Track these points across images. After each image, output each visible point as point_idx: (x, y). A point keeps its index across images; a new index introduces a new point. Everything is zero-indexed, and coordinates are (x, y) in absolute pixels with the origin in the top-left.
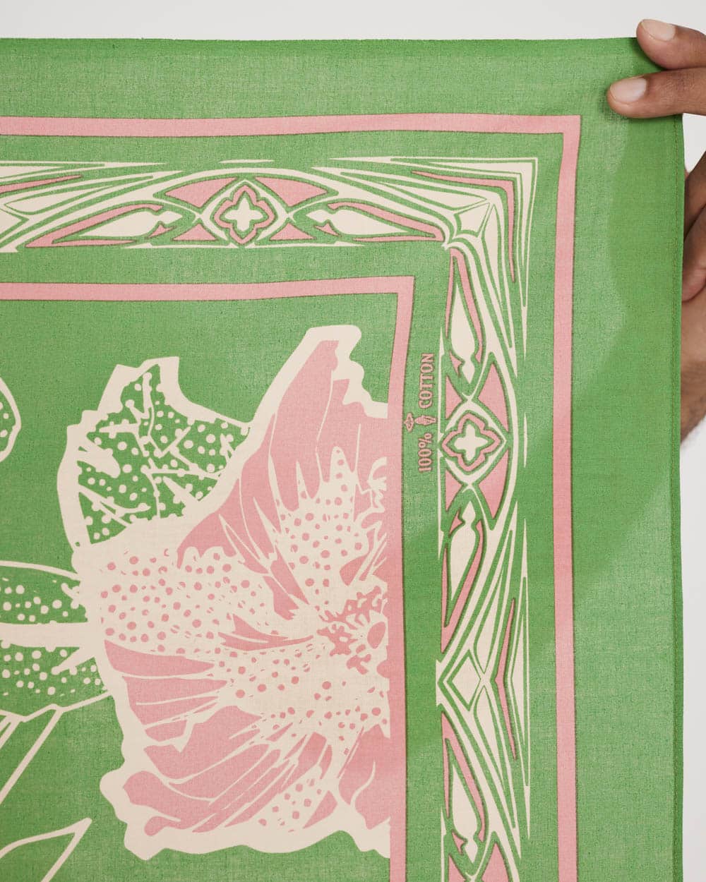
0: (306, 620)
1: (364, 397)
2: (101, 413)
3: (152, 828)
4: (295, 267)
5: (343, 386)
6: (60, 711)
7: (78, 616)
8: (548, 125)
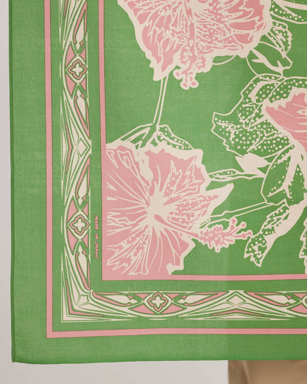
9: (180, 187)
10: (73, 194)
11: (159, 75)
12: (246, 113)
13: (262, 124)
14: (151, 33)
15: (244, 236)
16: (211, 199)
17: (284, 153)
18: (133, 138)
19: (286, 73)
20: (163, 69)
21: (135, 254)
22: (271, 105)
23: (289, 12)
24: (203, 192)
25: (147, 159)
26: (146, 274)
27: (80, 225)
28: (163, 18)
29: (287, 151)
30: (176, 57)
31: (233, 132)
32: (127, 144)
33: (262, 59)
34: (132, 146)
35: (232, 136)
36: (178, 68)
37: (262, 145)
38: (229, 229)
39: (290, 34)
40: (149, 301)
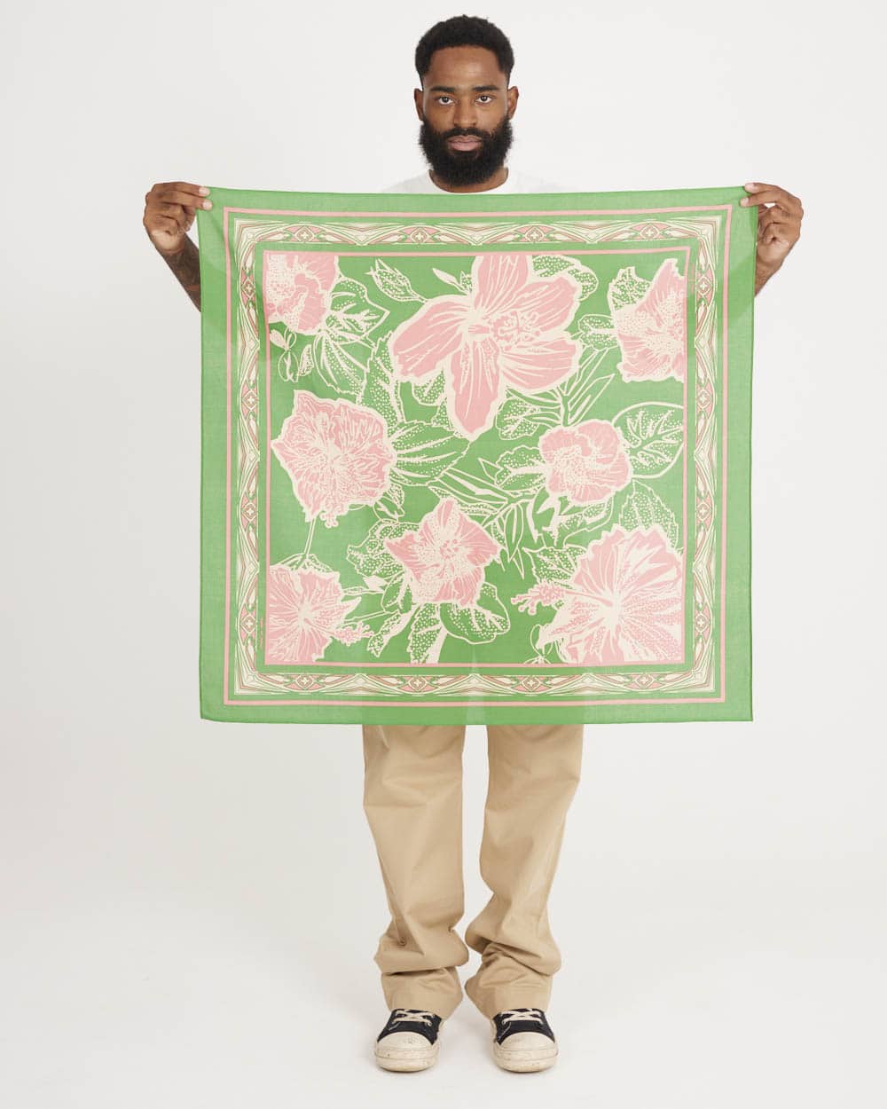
0: (664, 327)
1: (679, 275)
2: (617, 280)
3: (629, 375)
4: (662, 245)
5: (673, 273)
6: (608, 349)
7: (612, 327)
8: (723, 207)
9: (322, 599)
10: (245, 601)
11: (310, 517)
12: (372, 546)
13: (383, 554)
14: (304, 486)
15: (367, 635)
16: (344, 608)
17: (398, 576)
18: (289, 563)
19: (400, 519)
20: (313, 512)
21: (290, 646)
22: (390, 541)
23: (403, 477)
24: (339, 603)
25: (299, 578)
26: (297, 660)
27: (250, 624)
28: (314, 474)
29: (401, 574)
30: (323, 504)
31: (362, 559)
32: (285, 567)
33: (384, 508)
34: (290, 569)
35: (362, 562)
36: (324, 512)
37: (383, 570)
38: (356, 630)
39: (403, 492)
40: (299, 681)
